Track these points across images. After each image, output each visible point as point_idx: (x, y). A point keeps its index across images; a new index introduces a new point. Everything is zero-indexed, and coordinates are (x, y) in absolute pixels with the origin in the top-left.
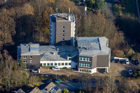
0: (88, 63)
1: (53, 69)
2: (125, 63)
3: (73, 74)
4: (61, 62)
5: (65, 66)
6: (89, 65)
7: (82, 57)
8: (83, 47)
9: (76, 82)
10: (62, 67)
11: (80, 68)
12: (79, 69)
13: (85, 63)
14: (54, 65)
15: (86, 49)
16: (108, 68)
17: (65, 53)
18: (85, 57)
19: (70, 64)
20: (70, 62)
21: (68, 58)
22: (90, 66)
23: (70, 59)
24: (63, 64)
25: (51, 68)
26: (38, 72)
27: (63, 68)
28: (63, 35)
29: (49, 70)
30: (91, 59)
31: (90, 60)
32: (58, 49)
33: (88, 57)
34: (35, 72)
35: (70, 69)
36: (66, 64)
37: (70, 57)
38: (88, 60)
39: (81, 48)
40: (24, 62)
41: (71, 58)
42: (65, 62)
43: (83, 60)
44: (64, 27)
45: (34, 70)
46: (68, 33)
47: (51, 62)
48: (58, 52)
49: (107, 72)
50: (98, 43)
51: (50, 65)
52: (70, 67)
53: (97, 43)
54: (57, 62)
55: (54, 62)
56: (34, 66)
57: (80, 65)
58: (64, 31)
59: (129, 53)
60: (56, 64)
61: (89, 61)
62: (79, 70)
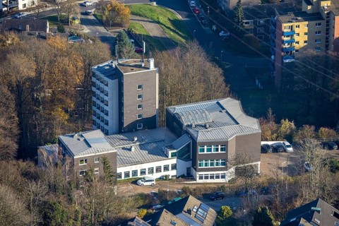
0: (217, 157)
1: (140, 182)
2: (285, 151)
4: (154, 165)
5: (163, 173)
6: (221, 161)
7: (203, 144)
8: (196, 123)
9: (213, 200)
10: (156, 175)
11: (200, 173)
12: (198, 175)
13: (212, 157)
14: (139, 175)
15: (205, 127)
16: (259, 163)
17: (155, 145)
18: (209, 144)
19: (174, 167)
20: (174, 161)
21: (170, 153)
22: (222, 164)
23: (173, 155)
24: (158, 169)
25: (135, 183)
27: (160, 178)
28: (140, 106)
29: (131, 187)
30: (225, 145)
31: (222, 149)
32: (136, 139)
33: (216, 144)
35: (175, 178)
36: (166, 168)
37: (174, 149)
38: (217, 150)
39: (193, 126)
40: (82, 173)
41: (175, 151)
42: (162, 163)
43: (205, 152)
44: (140, 87)
46: (150, 99)
47: (134, 168)
48: (140, 145)
49: (257, 174)
50: (224, 111)
51: (131, 176)
52: (175, 174)
53: (221, 111)
54: (146, 166)
55: (138, 168)
57: (201, 165)
58: (140, 97)
59: (283, 129)
61: (219, 152)
62: (198, 178)
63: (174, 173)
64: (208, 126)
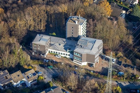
1: (56, 56)
3: (69, 63)
5: (65, 56)
10: (63, 56)
12: (74, 60)
13: (78, 57)
14: (58, 54)
16: (94, 64)
18: (77, 53)
19: (69, 55)
21: (68, 51)
22: (81, 60)
23: (69, 52)
24: (64, 54)
25: (55, 55)
26: (44, 56)
28: (72, 33)
29: (53, 56)
31: (81, 56)
32: (66, 42)
34: (43, 56)
36: (67, 55)
38: (79, 55)
39: (79, 45)
40: (35, 48)
42: (66, 53)
43: (76, 55)
44: (72, 28)
45: (42, 55)
47: (56, 51)
48: (65, 45)
49: (93, 66)
51: (55, 53)
53: (93, 44)
54: (61, 52)
55: (58, 52)
56: (41, 52)
57: (75, 58)
58: (72, 30)
59: (118, 55)
60: (59, 53)
63: (69, 57)
64: (82, 47)
